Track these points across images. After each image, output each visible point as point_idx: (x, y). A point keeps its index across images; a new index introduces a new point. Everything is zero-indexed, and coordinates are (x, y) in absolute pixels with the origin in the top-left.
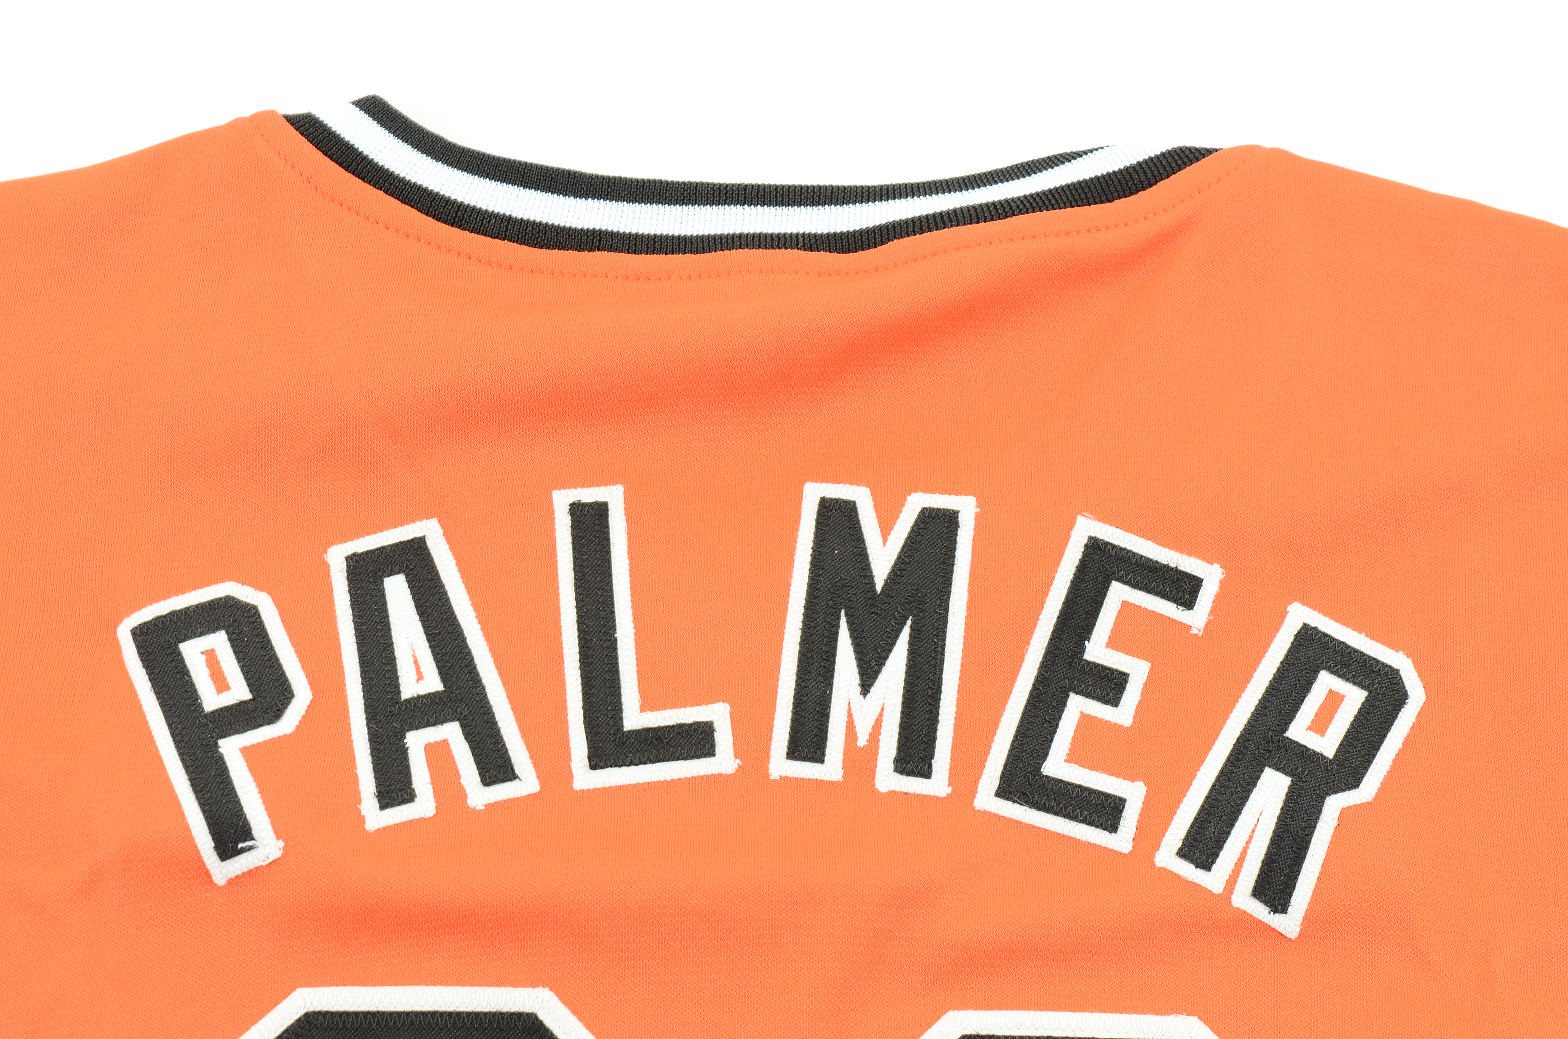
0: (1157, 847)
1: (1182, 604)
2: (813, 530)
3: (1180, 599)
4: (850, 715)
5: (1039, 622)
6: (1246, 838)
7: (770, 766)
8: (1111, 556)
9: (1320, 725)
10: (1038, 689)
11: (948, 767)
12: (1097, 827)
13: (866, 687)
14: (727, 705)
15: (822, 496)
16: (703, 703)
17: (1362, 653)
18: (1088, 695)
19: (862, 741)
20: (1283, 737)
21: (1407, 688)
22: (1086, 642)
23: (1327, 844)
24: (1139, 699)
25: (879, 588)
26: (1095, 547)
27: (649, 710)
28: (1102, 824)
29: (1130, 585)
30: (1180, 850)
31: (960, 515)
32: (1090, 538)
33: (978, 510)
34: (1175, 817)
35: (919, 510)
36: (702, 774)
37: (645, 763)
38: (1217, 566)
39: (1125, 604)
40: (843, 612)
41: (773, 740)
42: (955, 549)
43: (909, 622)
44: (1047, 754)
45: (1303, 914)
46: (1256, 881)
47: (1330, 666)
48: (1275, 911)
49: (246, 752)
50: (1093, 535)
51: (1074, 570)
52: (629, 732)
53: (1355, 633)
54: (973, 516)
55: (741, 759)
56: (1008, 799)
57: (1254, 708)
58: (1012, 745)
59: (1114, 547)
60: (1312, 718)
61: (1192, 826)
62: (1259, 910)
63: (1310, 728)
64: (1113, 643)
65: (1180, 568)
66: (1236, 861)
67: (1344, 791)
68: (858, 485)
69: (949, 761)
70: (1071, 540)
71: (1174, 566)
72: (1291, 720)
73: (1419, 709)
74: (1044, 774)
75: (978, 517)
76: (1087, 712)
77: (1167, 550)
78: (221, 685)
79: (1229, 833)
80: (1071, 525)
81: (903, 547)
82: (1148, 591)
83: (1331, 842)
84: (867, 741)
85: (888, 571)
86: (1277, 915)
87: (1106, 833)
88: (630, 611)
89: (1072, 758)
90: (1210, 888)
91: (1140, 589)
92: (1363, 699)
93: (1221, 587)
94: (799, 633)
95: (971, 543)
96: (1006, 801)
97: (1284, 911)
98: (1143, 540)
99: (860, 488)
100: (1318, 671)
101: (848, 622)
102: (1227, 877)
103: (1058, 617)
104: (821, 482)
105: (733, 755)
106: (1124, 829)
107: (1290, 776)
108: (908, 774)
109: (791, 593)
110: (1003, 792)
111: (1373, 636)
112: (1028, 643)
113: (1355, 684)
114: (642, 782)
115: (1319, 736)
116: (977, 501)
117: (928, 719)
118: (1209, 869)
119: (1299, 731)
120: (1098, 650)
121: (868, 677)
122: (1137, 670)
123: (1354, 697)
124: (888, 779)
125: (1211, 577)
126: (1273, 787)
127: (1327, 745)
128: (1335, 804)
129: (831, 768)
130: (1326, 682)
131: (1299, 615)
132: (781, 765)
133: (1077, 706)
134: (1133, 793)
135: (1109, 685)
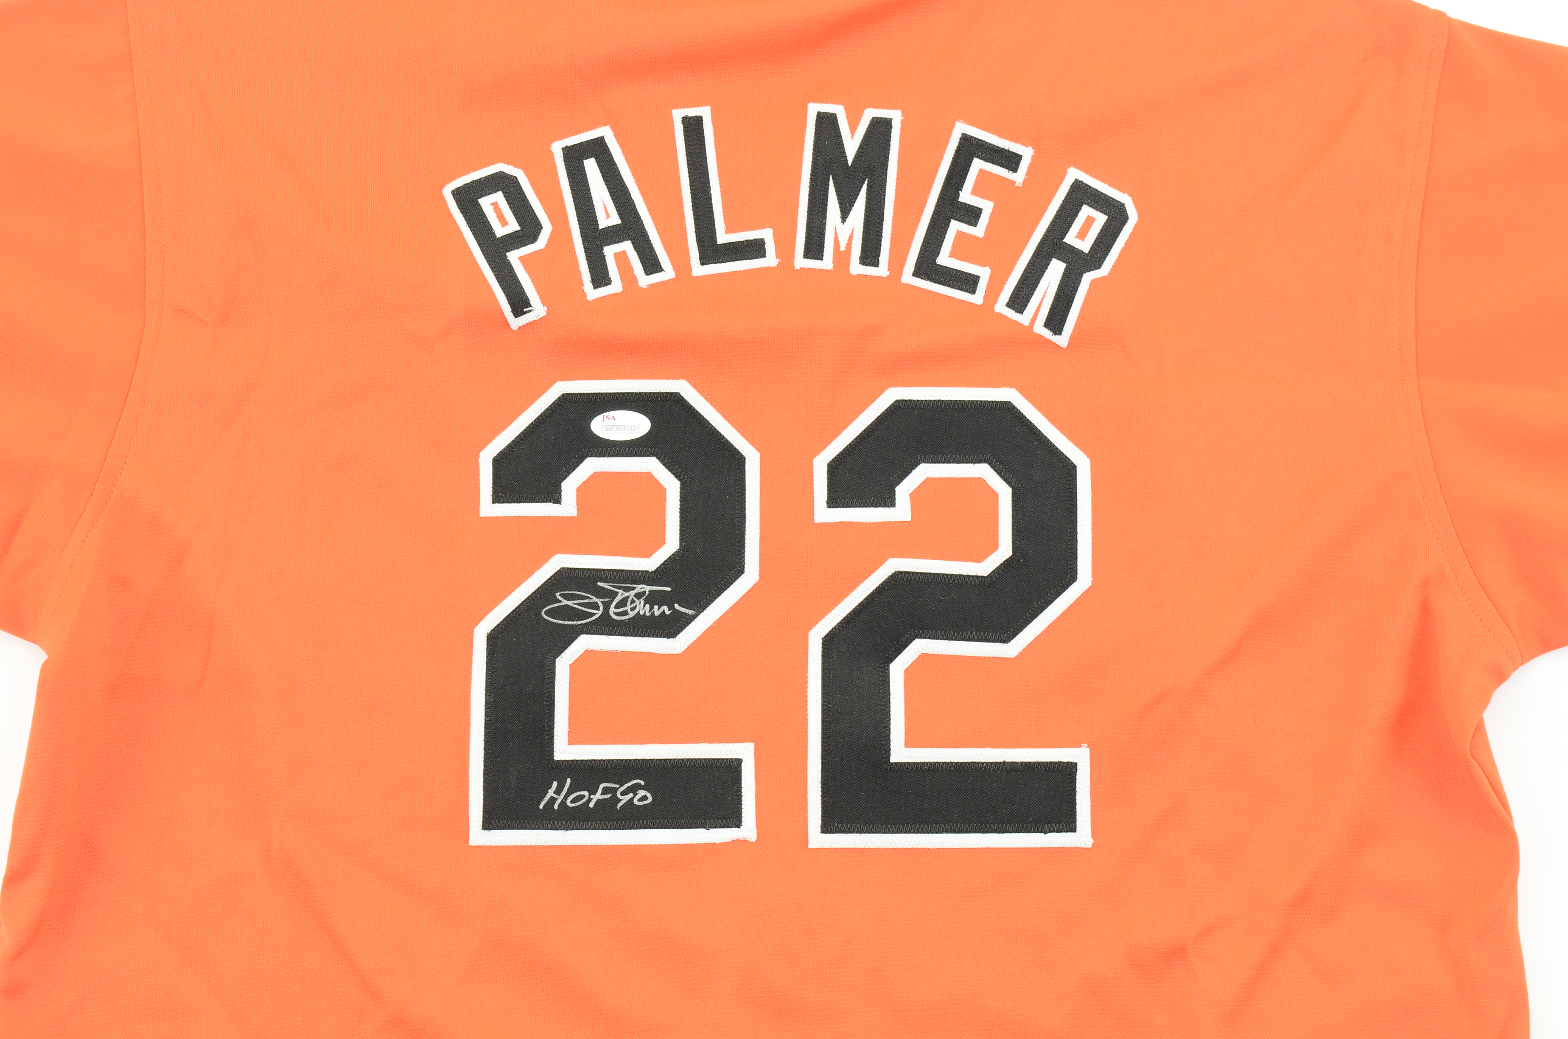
0: (996, 301)
1: (1011, 170)
2: (814, 130)
3: (1010, 167)
4: (836, 234)
5: (935, 181)
6: (1042, 297)
7: (795, 262)
8: (973, 144)
9: (1082, 235)
10: (934, 218)
11: (888, 261)
12: (965, 291)
13: (844, 218)
14: (771, 229)
15: (818, 111)
16: (759, 229)
17: (1105, 195)
18: (961, 221)
19: (843, 248)
20: (1063, 242)
21: (1128, 214)
22: (960, 192)
23: (1083, 299)
24: (988, 222)
25: (850, 163)
26: (965, 139)
27: (730, 233)
28: (967, 290)
29: (983, 160)
30: (1008, 303)
31: (893, 121)
32: (963, 134)
33: (903, 118)
34: (1006, 286)
35: (871, 119)
36: (759, 267)
37: (729, 261)
38: (1030, 148)
39: (981, 170)
40: (831, 177)
41: (796, 248)
42: (890, 140)
43: (866, 182)
44: (939, 253)
45: (1070, 336)
46: (1046, 319)
47: (1088, 203)
48: (1056, 334)
49: (522, 259)
50: (964, 133)
51: (954, 152)
52: (720, 245)
53: (1103, 184)
54: (900, 121)
55: (779, 259)
56: (919, 277)
57: (1048, 226)
58: (921, 248)
59: (975, 139)
60: (1078, 231)
61: (1014, 291)
62: (1047, 334)
63: (1076, 237)
64: (975, 192)
65: (1010, 150)
66: (1036, 308)
67: (1093, 270)
68: (837, 104)
69: (888, 257)
70: (952, 135)
71: (1007, 149)
72: (1067, 233)
73: (1134, 225)
74: (937, 263)
75: (902, 122)
76: (960, 230)
77: (1003, 140)
78: (504, 223)
79: (1033, 294)
80: (953, 127)
81: (863, 139)
82: (993, 163)
83: (1085, 298)
84: (845, 248)
85: (855, 154)
86: (1056, 336)
87: (970, 294)
88: (718, 178)
89: (952, 255)
90: (1022, 323)
91: (989, 162)
92: (1105, 220)
93: (1032, 160)
94: (808, 189)
95: (899, 137)
96: (918, 278)
97: (1060, 334)
98: (991, 134)
99: (838, 106)
100: (1082, 205)
101: (834, 183)
102: (1031, 317)
103: (946, 178)
104: (817, 103)
105: (775, 256)
106: (979, 293)
107: (1065, 263)
108: (867, 265)
109: (803, 167)
110: (916, 274)
111: (1112, 185)
112: (929, 193)
113: (1101, 212)
114: (728, 271)
115: (1081, 241)
116: (902, 113)
117: (877, 235)
118: (1022, 313)
119: (1071, 239)
120: (966, 196)
121: (845, 212)
122: (987, 207)
123: (1101, 219)
124: (856, 268)
125: (1027, 153)
126: (1056, 269)
127: (1085, 246)
128: (1088, 278)
129: (827, 263)
130: (1086, 211)
131: (1073, 174)
132: (800, 262)
133: (955, 226)
134: (984, 273)
135: (972, 215)
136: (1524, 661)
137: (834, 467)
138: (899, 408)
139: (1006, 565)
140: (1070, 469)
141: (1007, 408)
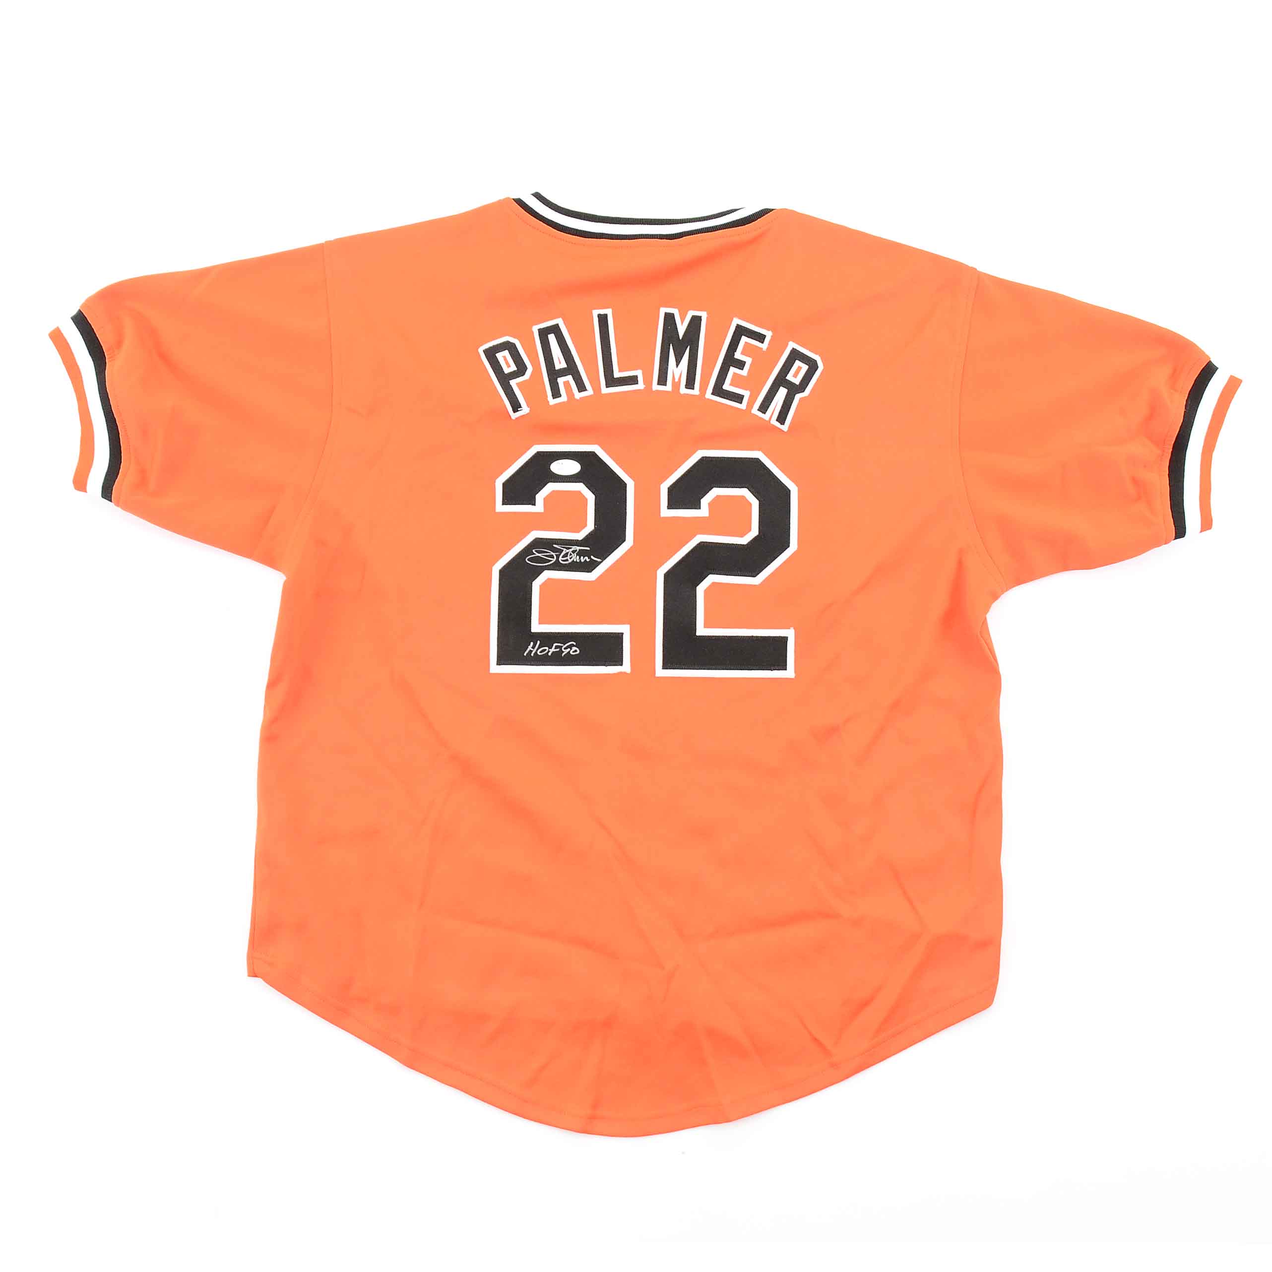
0: (752, 408)
1: (761, 343)
2: (663, 322)
3: (760, 341)
4: (673, 373)
5: (723, 348)
6: (775, 406)
7: (653, 387)
8: (742, 329)
9: (795, 376)
10: (722, 366)
11: (699, 387)
14: (641, 371)
15: (665, 312)
16: (635, 370)
17: (807, 356)
18: (735, 367)
19: (677, 380)
20: (786, 379)
21: (818, 365)
22: (735, 353)
23: (795, 407)
24: (748, 368)
25: (681, 338)
26: (738, 327)
27: (621, 372)
28: (738, 402)
29: (747, 337)
30: (758, 409)
31: (702, 317)
33: (707, 316)
34: (757, 400)
35: (691, 316)
36: (635, 389)
37: (620, 386)
38: (770, 332)
39: (746, 342)
40: (671, 345)
41: (653, 380)
42: (701, 327)
43: (689, 347)
44: (724, 383)
45: (789, 425)
46: (777, 417)
47: (799, 359)
48: (781, 424)
49: (518, 384)
50: (738, 324)
51: (733, 333)
52: (616, 378)
53: (806, 350)
55: (645, 385)
56: (714, 395)
57: (779, 371)
58: (715, 381)
59: (743, 326)
60: (794, 373)
61: (761, 403)
62: (778, 424)
63: (793, 376)
64: (742, 353)
65: (760, 332)
66: (772, 412)
67: (800, 393)
68: (675, 308)
69: (699, 385)
70: (732, 325)
72: (788, 374)
73: (821, 371)
74: (724, 389)
75: (707, 318)
76: (735, 372)
77: (757, 327)
78: (509, 366)
79: (771, 405)
80: (732, 320)
81: (687, 326)
82: (752, 339)
83: (797, 406)
85: (683, 333)
87: (739, 404)
89: (731, 384)
90: (765, 419)
91: (750, 338)
92: (807, 368)
93: (771, 338)
94: (660, 350)
95: (705, 325)
97: (784, 424)
98: (751, 325)
99: (675, 310)
100: (796, 361)
101: (673, 347)
102: (770, 416)
103: (728, 346)
104: (665, 308)
105: (643, 384)
106: (744, 403)
107: (787, 389)
108: (688, 389)
109: (658, 339)
110: (713, 393)
111: (810, 351)
112: (720, 353)
113: (805, 364)
114: (620, 391)
115: (795, 378)
116: (707, 313)
117: (694, 374)
118: (765, 414)
119: (790, 377)
120: (738, 355)
121: (678, 362)
122: (748, 361)
123: (805, 368)
124: (683, 390)
125: (768, 334)
126: (782, 392)
127: (797, 381)
128: (798, 397)
129: (669, 387)
130: (798, 363)
131: (792, 345)
132: (656, 387)
133: (733, 370)
134: (746, 394)
135: (741, 365)
136: (1007, 590)
137: (671, 490)
138: (704, 460)
139: (755, 539)
140: (787, 492)
141: (757, 461)
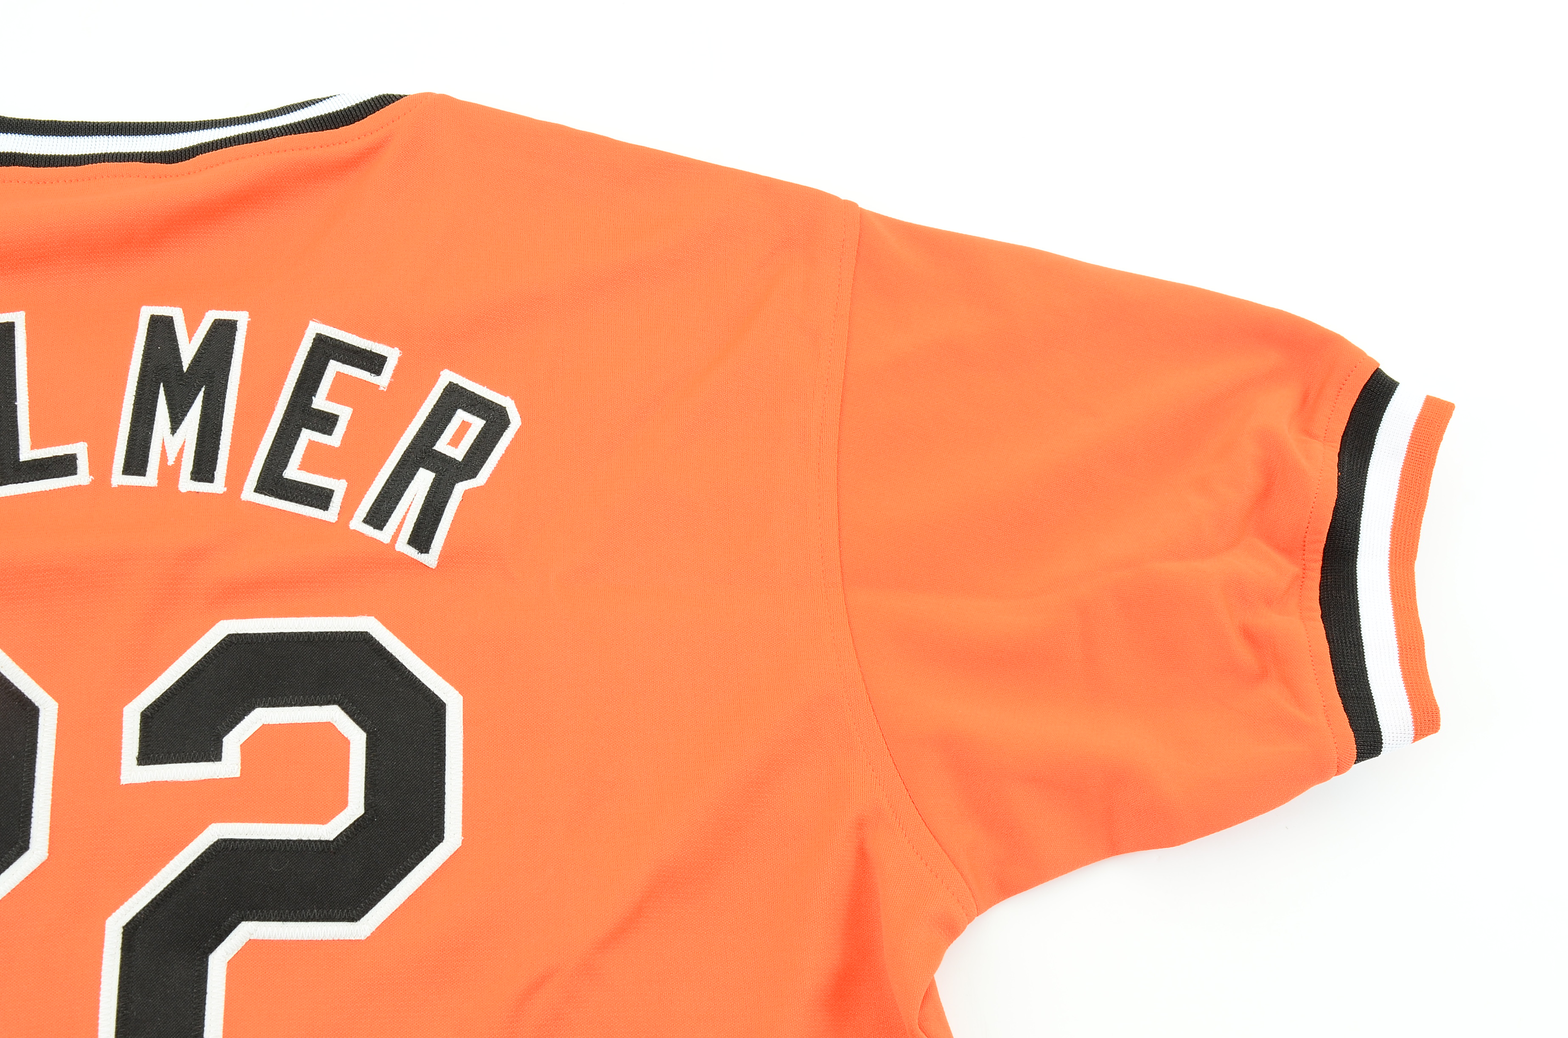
0: (351, 517)
1: (374, 373)
2: (145, 335)
3: (372, 369)
4: (163, 447)
5: (284, 386)
6: (406, 510)
7: (112, 479)
8: (330, 345)
9: (455, 442)
10: (283, 427)
11: (225, 475)
12: (316, 507)
13: (174, 430)
14: (86, 444)
15: (152, 314)
16: (70, 443)
17: (483, 398)
18: (313, 429)
19: (171, 462)
20: (432, 450)
21: (510, 418)
22: (313, 397)
23: (455, 511)
24: (345, 430)
25: (185, 369)
26: (320, 340)
27: (36, 448)
28: (319, 506)
29: (341, 362)
30: (365, 518)
31: (238, 323)
32: (317, 334)
33: (250, 319)
34: (364, 500)
35: (212, 321)
36: (69, 486)
37: (33, 481)
38: (396, 349)
39: (338, 373)
40: (162, 384)
41: (114, 463)
42: (234, 344)
43: (203, 389)
44: (286, 466)
45: (439, 553)
46: (411, 535)
47: (464, 406)
48: (422, 552)
50: (319, 333)
51: (306, 354)
52: (23, 462)
53: (481, 386)
54: (247, 323)
55: (93, 476)
56: (261, 493)
57: (416, 433)
58: (265, 461)
59: (331, 339)
60: (451, 437)
61: (373, 505)
62: (412, 552)
63: (449, 444)
64: (330, 397)
65: (373, 351)
66: (399, 524)
67: (466, 480)
68: (175, 306)
69: (226, 472)
70: (305, 336)
71: (369, 350)
72: (437, 440)
73: (516, 430)
74: (285, 477)
75: (249, 324)
76: (312, 439)
77: (365, 340)
79: (395, 508)
80: (306, 326)
81: (202, 343)
82: (353, 366)
83: (457, 510)
84: (174, 462)
85: (192, 359)
86: (423, 554)
87: (322, 511)
88: (27, 389)
89: (302, 467)
90: (382, 540)
91: (347, 364)
92: (483, 425)
93: (399, 362)
94: (134, 398)
95: (244, 340)
96: (261, 495)
97: (427, 552)
98: (350, 334)
99: (176, 308)
100: (456, 410)
101: (164, 390)
102: (393, 534)
103: (296, 383)
104: (152, 306)
105: (88, 473)
106: (332, 508)
107: (434, 472)
108: (199, 481)
109: (130, 374)
110: (259, 489)
111: (491, 387)
112: (278, 399)
113: (478, 417)
114: (30, 492)
115: (454, 448)
116: (249, 314)
117: (213, 447)
118: (382, 530)
119: (442, 446)
120: (320, 402)
121: (176, 422)
122: (344, 413)
123: (477, 424)
124: (186, 484)
125: (393, 355)
126: (424, 479)
127: (458, 454)
128: (460, 488)
129: (151, 478)
130: (461, 416)
131: (447, 377)
132: (118, 479)
133: (307, 436)
134: (339, 487)
135: (326, 423)
136: (980, 911)
137: (148, 717)
138: (232, 642)
139: (357, 826)
140: (438, 708)
141: (364, 639)
